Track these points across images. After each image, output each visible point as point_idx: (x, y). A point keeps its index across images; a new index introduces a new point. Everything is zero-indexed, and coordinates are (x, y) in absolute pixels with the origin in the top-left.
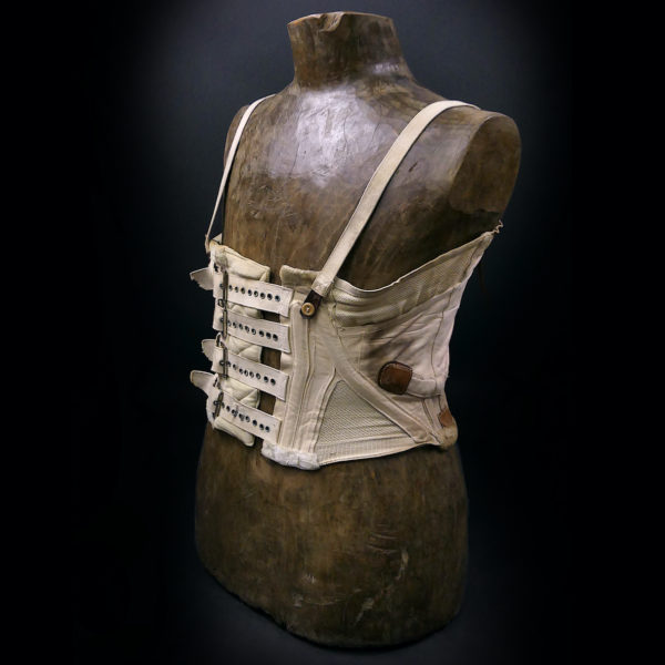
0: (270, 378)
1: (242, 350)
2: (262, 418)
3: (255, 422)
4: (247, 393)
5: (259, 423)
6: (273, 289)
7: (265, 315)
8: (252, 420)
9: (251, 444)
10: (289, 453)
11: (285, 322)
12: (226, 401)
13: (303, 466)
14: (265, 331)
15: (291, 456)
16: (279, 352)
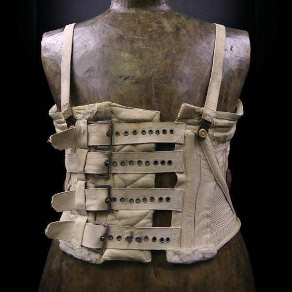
0: (164, 197)
1: (136, 181)
2: (161, 232)
3: (154, 239)
4: (142, 217)
5: (158, 238)
6: (167, 125)
7: (160, 147)
8: (151, 238)
9: (150, 260)
10: (193, 252)
11: (179, 148)
12: (115, 232)
13: (207, 256)
14: (159, 159)
15: (196, 253)
16: (174, 174)
